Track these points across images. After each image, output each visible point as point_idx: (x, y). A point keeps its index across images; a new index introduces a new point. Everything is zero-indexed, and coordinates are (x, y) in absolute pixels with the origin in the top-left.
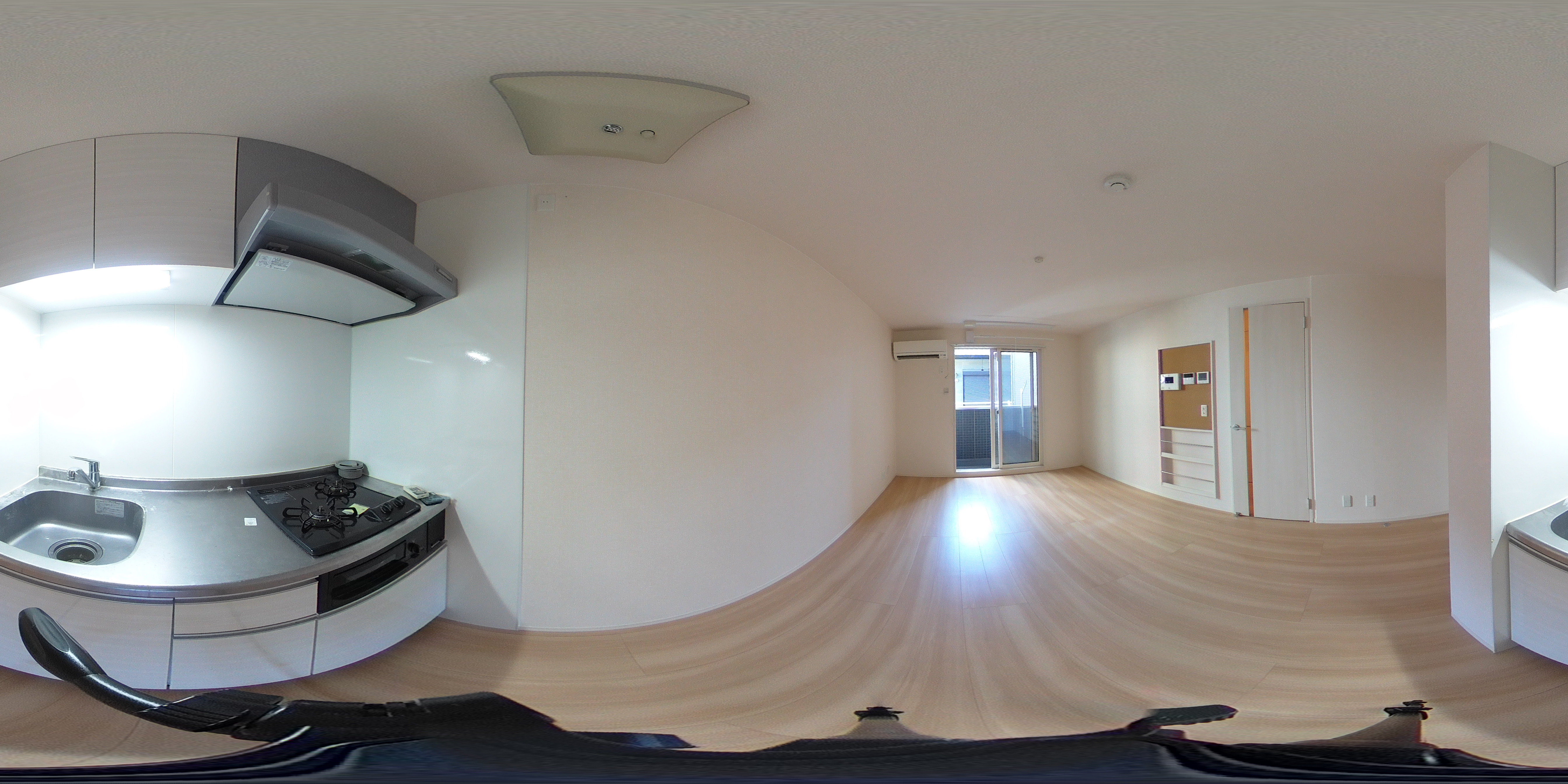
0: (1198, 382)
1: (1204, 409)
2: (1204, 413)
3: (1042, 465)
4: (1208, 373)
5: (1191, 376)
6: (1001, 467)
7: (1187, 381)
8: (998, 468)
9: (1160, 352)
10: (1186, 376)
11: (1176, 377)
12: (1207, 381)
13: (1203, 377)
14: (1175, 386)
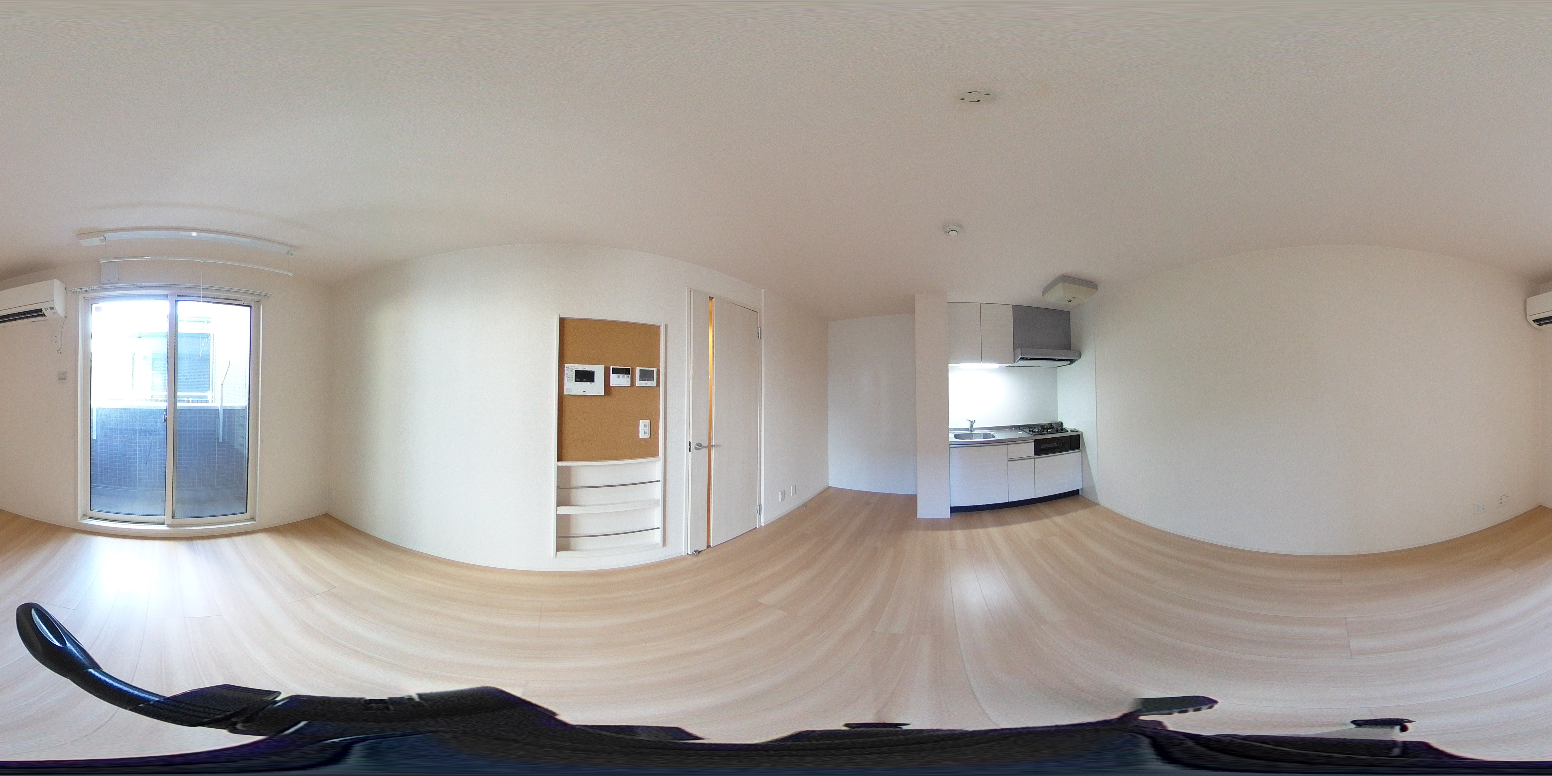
0: (639, 383)
1: (645, 426)
2: (645, 433)
3: (253, 519)
4: (655, 370)
5: (626, 371)
6: (170, 523)
7: (616, 380)
8: (163, 523)
9: (562, 321)
10: (616, 371)
11: (599, 371)
12: (654, 384)
13: (646, 375)
14: (596, 388)
